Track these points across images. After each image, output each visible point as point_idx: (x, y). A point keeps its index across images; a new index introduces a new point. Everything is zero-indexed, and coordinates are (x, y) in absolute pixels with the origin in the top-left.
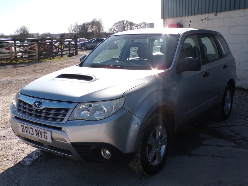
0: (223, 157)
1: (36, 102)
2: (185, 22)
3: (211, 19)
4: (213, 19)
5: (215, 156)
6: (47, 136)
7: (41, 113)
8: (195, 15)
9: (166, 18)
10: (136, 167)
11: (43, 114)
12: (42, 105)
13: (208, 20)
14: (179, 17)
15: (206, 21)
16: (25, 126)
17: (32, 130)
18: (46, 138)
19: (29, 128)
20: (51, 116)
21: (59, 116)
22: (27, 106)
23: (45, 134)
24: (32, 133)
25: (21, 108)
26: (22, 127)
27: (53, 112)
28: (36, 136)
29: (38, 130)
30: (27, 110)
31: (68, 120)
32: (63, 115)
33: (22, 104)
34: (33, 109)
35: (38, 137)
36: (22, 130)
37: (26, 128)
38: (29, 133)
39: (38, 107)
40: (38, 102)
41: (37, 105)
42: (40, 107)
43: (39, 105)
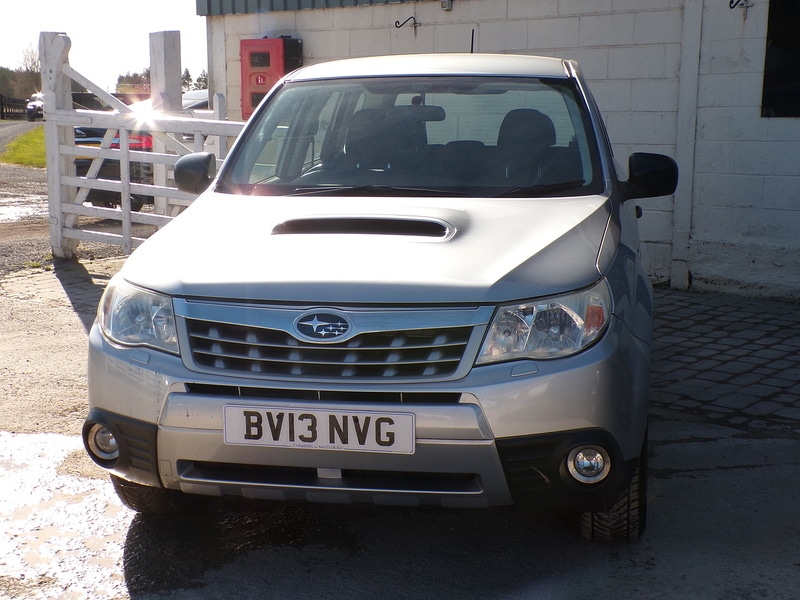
0: (754, 467)
1: (310, 318)
2: (312, 30)
3: (428, 24)
4: (435, 23)
5: (728, 468)
6: (391, 435)
7: (341, 355)
8: (356, 5)
9: (222, 13)
10: (617, 510)
11: (350, 361)
12: (347, 326)
13: (415, 25)
14: (286, 9)
15: (408, 30)
16: (269, 415)
17: (309, 422)
18: (387, 439)
19: (291, 416)
20: (393, 360)
21: (434, 358)
22: (251, 340)
23: (385, 428)
24: (309, 434)
25: (216, 351)
26: (248, 420)
27: (397, 345)
28: (332, 441)
29: (345, 419)
30: (253, 355)
31: (474, 366)
32: (446, 352)
33: (213, 335)
34: (291, 345)
35: (338, 445)
36: (248, 431)
37: (275, 421)
38: (292, 438)
39: (326, 336)
40: (321, 317)
41: (320, 328)
42: (335, 335)
43: (331, 328)
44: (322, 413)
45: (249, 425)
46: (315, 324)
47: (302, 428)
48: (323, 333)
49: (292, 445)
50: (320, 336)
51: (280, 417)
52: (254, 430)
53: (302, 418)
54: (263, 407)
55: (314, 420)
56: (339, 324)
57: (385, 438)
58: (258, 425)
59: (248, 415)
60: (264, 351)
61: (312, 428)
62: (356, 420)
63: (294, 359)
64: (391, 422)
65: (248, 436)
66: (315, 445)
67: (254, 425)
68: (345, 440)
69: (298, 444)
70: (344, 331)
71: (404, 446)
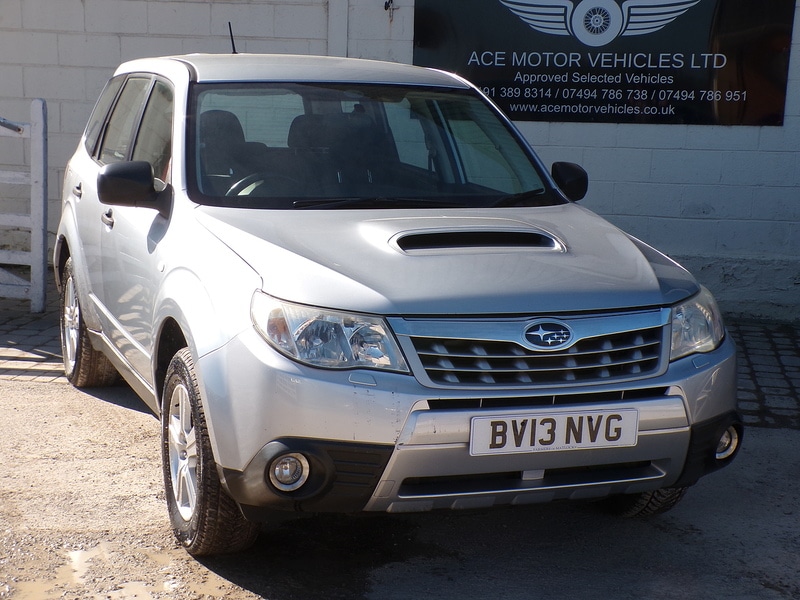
1: (535, 328)
6: (618, 431)
7: (564, 361)
11: (572, 366)
12: (568, 334)
16: (514, 423)
17: (548, 426)
18: (615, 435)
19: (534, 422)
20: (607, 362)
21: (638, 357)
22: (480, 353)
23: (614, 424)
24: (548, 438)
25: (447, 366)
26: (494, 429)
27: (608, 348)
28: (568, 441)
29: (581, 419)
30: (485, 368)
31: (670, 362)
32: (645, 351)
33: (441, 351)
34: (520, 355)
35: (574, 445)
36: (494, 439)
37: (519, 427)
38: (533, 444)
39: (553, 344)
40: (546, 327)
41: (546, 337)
42: (559, 343)
43: (556, 336)
44: (561, 415)
45: (495, 434)
46: (541, 333)
47: (542, 432)
48: (550, 341)
49: (532, 450)
50: (547, 345)
51: (524, 424)
52: (499, 440)
53: (542, 423)
54: (508, 416)
55: (553, 422)
56: (562, 332)
57: (613, 434)
58: (503, 434)
59: (494, 425)
60: (493, 363)
61: (552, 432)
62: (590, 419)
63: (523, 368)
64: (619, 418)
65: (494, 445)
66: (552, 448)
67: (500, 434)
68: (579, 440)
69: (538, 448)
70: (567, 338)
71: (628, 440)
